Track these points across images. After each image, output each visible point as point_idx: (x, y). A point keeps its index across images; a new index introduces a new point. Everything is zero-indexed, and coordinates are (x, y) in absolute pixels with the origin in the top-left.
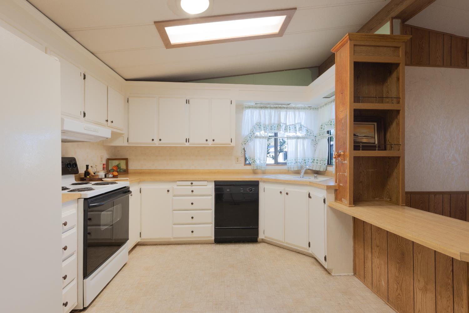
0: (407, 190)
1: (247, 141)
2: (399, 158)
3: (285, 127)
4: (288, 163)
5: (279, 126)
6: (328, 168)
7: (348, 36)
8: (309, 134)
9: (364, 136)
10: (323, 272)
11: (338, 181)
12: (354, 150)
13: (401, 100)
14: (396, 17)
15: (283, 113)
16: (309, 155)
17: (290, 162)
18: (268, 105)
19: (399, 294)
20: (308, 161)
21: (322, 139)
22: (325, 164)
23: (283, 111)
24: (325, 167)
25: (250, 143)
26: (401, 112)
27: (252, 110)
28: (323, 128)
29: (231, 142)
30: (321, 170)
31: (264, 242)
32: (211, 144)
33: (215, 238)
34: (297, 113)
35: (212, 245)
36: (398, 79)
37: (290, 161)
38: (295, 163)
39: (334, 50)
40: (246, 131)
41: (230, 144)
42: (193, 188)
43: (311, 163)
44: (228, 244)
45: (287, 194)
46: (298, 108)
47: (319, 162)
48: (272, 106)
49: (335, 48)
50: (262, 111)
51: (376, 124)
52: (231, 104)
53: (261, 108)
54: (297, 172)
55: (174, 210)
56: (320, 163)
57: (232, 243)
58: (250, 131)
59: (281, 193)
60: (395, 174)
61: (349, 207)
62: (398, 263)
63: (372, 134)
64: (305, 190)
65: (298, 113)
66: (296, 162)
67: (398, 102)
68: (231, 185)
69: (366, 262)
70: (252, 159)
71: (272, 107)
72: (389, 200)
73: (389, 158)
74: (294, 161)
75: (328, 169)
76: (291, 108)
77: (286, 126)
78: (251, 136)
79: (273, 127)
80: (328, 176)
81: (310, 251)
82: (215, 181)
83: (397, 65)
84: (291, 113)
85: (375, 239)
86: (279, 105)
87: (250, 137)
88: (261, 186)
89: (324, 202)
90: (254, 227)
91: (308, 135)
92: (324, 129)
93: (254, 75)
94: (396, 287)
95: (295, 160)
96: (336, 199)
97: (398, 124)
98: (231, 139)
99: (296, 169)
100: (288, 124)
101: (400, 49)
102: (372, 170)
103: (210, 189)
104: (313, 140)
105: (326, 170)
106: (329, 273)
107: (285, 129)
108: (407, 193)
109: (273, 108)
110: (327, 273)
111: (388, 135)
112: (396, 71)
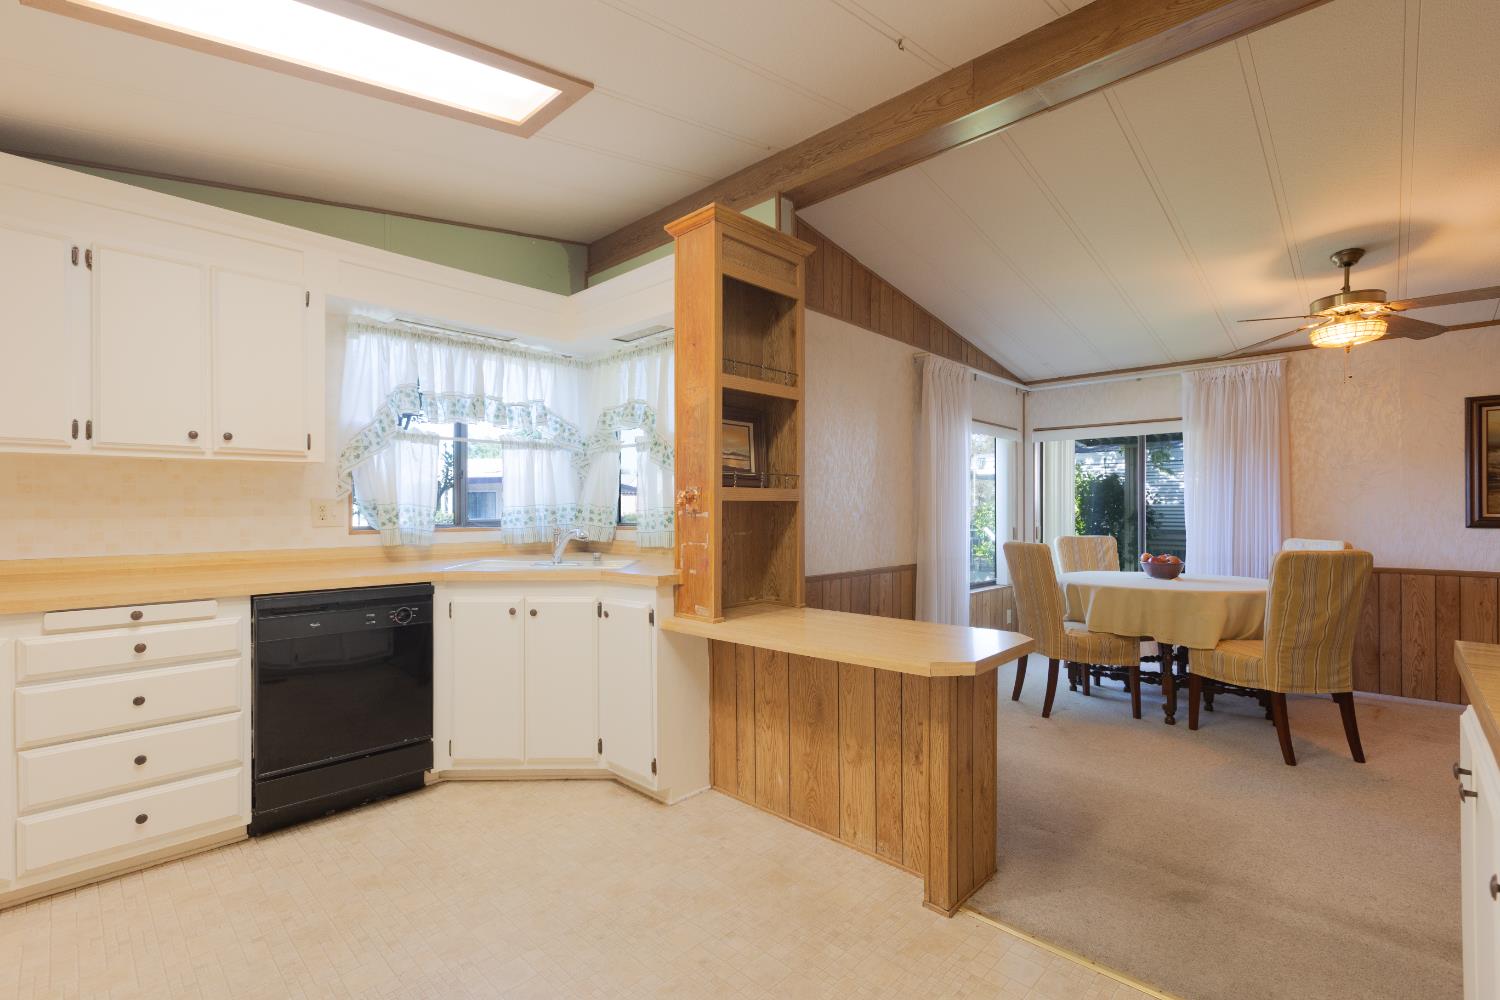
0: (808, 573)
1: (366, 448)
2: (794, 504)
3: (499, 409)
4: (505, 523)
5: (478, 404)
6: (618, 532)
7: (713, 211)
8: (566, 434)
9: (731, 454)
10: (645, 805)
11: (682, 564)
12: (724, 486)
13: (799, 379)
14: (788, 195)
15: (490, 365)
16: (565, 497)
17: (509, 518)
18: (442, 331)
19: (812, 790)
20: (562, 516)
21: (602, 452)
22: (611, 523)
23: (490, 360)
24: (612, 530)
25: (375, 457)
26: (799, 405)
27: (384, 340)
28: (608, 422)
29: (309, 448)
30: (603, 539)
31: (448, 781)
32: (215, 453)
33: (253, 817)
34: (532, 369)
35: (242, 846)
36: (793, 333)
37: (509, 514)
38: (526, 523)
39: (674, 229)
40: (361, 408)
41: (305, 457)
42: (142, 634)
43: (572, 519)
44: (316, 825)
45: (534, 613)
46: (538, 357)
47: (596, 517)
48: (454, 335)
49: (676, 225)
50: (422, 348)
51: (751, 425)
52: (307, 304)
53: (417, 336)
54: (534, 550)
55: (22, 750)
56: (600, 520)
57: (328, 816)
58: (375, 409)
59: (512, 612)
60: (786, 540)
61: (715, 622)
62: (811, 724)
63: (743, 450)
64: (588, 598)
65: (534, 369)
66: (531, 519)
67: (794, 384)
68: (324, 607)
69: (740, 745)
70: (386, 512)
71: (455, 339)
72: (773, 598)
73: (774, 504)
74: (523, 517)
75: (618, 538)
76: (514, 353)
77: (501, 407)
78: (383, 429)
79: (457, 408)
80: (619, 554)
81: (603, 764)
82: (252, 597)
83: (792, 302)
84: (513, 368)
85: (764, 688)
86: (478, 338)
87: (378, 436)
88: (440, 601)
89: (652, 620)
90: (416, 739)
91: (563, 438)
92: (610, 425)
93: (387, 216)
94: (805, 776)
95: (527, 512)
96: (678, 608)
97: (793, 431)
98: (309, 436)
99: (531, 541)
100: (505, 401)
101: (798, 268)
102: (744, 533)
103: (235, 626)
104: (577, 455)
105: (614, 539)
106: (661, 803)
107: (497, 417)
108: (809, 580)
109: (457, 343)
110: (656, 804)
111: (773, 453)
112: (789, 313)
